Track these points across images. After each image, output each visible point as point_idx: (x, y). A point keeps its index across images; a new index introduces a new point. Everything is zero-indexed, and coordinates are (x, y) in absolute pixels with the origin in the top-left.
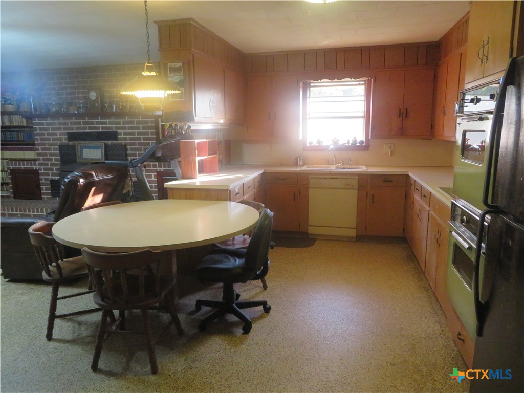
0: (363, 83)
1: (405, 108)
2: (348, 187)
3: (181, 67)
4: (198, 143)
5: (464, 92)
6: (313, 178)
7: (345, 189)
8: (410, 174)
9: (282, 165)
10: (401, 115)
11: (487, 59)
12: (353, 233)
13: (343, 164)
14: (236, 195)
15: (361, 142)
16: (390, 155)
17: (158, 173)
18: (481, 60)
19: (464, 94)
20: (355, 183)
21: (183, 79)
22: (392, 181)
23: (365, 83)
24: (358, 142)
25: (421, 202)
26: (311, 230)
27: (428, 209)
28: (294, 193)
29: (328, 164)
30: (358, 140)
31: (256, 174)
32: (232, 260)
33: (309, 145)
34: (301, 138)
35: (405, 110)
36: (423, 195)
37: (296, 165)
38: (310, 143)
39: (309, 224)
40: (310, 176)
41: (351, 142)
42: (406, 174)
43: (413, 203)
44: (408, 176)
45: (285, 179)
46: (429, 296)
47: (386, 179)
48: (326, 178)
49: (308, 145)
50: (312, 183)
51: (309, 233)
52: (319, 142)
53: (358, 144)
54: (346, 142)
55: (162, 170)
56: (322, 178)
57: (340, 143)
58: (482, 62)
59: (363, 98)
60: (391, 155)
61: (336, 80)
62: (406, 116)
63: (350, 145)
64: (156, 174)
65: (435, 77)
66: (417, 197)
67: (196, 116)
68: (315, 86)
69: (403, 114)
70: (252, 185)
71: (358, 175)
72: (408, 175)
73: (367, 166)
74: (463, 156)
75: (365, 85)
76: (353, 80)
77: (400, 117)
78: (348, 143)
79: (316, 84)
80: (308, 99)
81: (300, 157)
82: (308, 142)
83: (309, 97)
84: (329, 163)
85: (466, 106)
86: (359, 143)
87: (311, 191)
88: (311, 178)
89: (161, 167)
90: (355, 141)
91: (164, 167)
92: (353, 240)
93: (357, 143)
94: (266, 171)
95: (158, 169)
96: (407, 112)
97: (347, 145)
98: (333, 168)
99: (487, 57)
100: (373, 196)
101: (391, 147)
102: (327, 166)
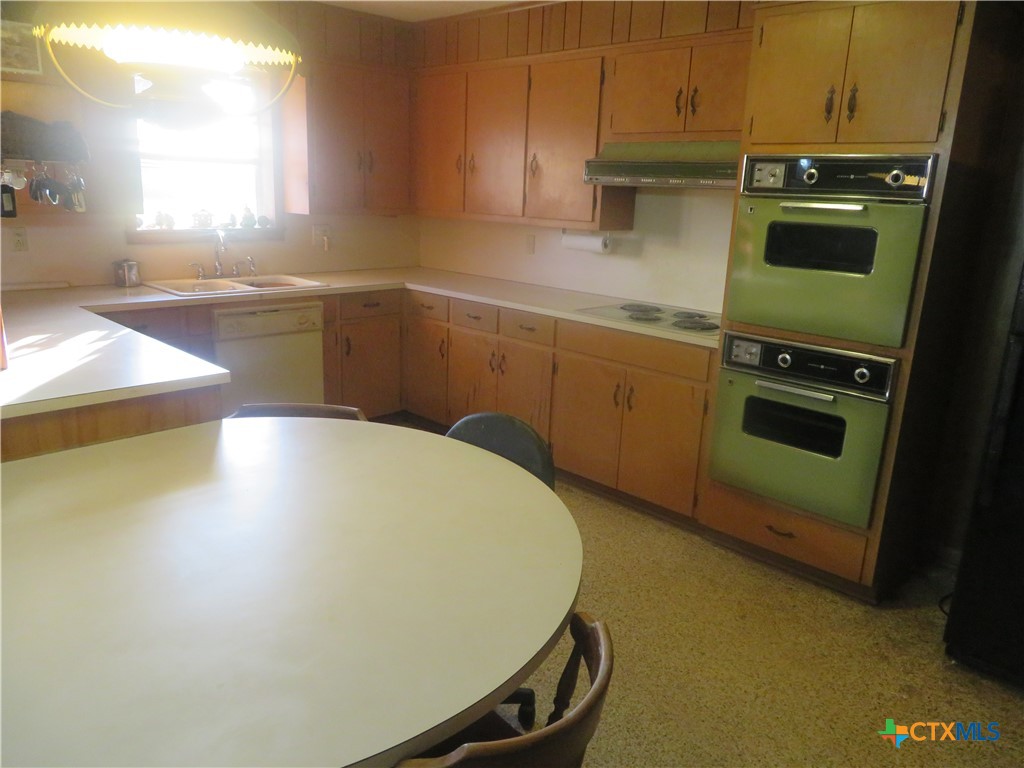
2: (304, 327)
6: (225, 316)
7: (299, 332)
9: (71, 287)
10: (362, 166)
11: (851, 116)
13: (238, 274)
16: (326, 249)
20: (316, 316)
22: (378, 304)
29: (204, 277)
30: (256, 218)
35: (368, 157)
37: (118, 284)
40: (215, 312)
41: (239, 220)
42: (401, 286)
43: (444, 342)
47: (368, 301)
48: (254, 313)
50: (224, 328)
53: (257, 226)
54: (230, 221)
56: (246, 313)
58: (828, 118)
62: (370, 168)
63: (240, 227)
66: (471, 331)
69: (365, 165)
71: (320, 297)
72: (406, 289)
77: (360, 169)
78: (234, 221)
84: (207, 273)
86: (259, 224)
90: (250, 219)
96: (371, 160)
100: (348, 339)
101: (326, 231)
102: (202, 280)
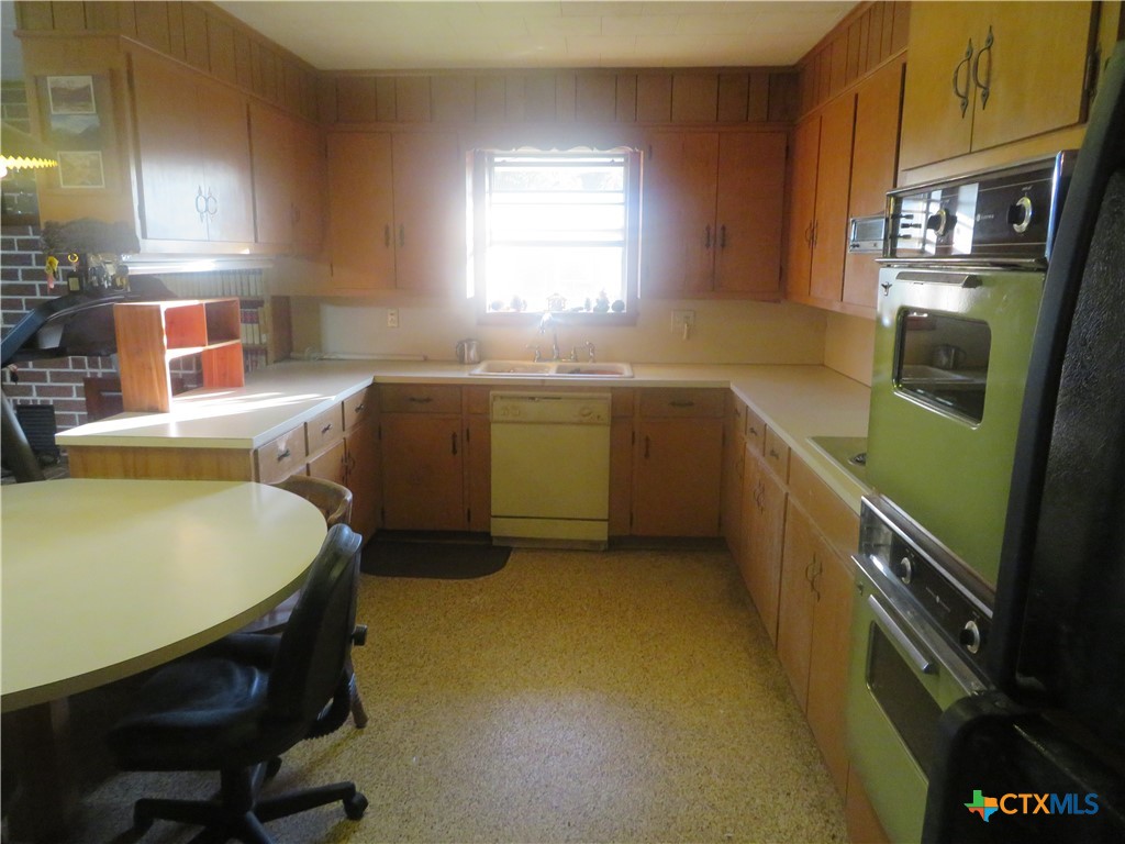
0: (622, 160)
1: (719, 226)
2: (586, 419)
3: (88, 87)
4: (169, 313)
5: (900, 195)
6: (502, 397)
7: (580, 423)
8: (733, 388)
9: (426, 361)
10: (712, 243)
11: (986, 96)
12: (600, 532)
13: (576, 360)
14: (280, 458)
15: (617, 306)
16: (685, 336)
17: (87, 381)
18: (960, 100)
19: (898, 201)
20: (602, 410)
21: (97, 124)
22: (690, 404)
23: (626, 160)
24: (610, 305)
25: (763, 462)
26: (499, 528)
27: (784, 489)
28: (454, 436)
29: (540, 359)
30: (611, 302)
31: (350, 389)
32: (239, 676)
33: (492, 311)
34: (470, 293)
35: (719, 232)
36: (768, 450)
37: (461, 360)
38: (496, 306)
39: (493, 514)
40: (491, 393)
41: (594, 304)
42: (723, 386)
43: (743, 460)
44: (727, 392)
45: (428, 400)
46: (789, 716)
47: (679, 398)
48: (533, 398)
49: (490, 311)
50: (498, 409)
51: (492, 534)
52: (516, 303)
53: (610, 311)
54: (583, 306)
55: (100, 376)
56: (523, 398)
57: (569, 307)
58: (965, 105)
59: (621, 198)
60: (688, 337)
61: (554, 151)
62: (723, 246)
63: (592, 311)
64: (82, 384)
65: (789, 152)
66: (753, 450)
67: (144, 236)
68: (503, 164)
69: (715, 241)
70: (336, 424)
71: (612, 388)
72: (729, 389)
73: (633, 364)
74: (898, 381)
75: (626, 167)
76: (596, 151)
77: (708, 245)
78: (588, 305)
79: (508, 159)
80: (487, 195)
81: (469, 340)
82: (488, 303)
83: (490, 192)
84: (544, 356)
85: (907, 237)
86: (613, 309)
87: (495, 430)
88: (495, 397)
89: (97, 367)
90: (603, 303)
91: (103, 367)
92: (602, 548)
93: (608, 308)
94: (378, 381)
95: (88, 371)
96: (724, 235)
97: (585, 311)
98: (550, 372)
99: (986, 88)
100: (647, 440)
101: (688, 317)
102: (536, 363)
